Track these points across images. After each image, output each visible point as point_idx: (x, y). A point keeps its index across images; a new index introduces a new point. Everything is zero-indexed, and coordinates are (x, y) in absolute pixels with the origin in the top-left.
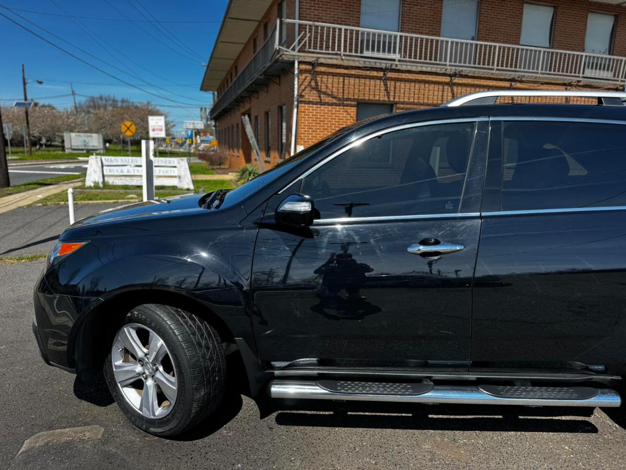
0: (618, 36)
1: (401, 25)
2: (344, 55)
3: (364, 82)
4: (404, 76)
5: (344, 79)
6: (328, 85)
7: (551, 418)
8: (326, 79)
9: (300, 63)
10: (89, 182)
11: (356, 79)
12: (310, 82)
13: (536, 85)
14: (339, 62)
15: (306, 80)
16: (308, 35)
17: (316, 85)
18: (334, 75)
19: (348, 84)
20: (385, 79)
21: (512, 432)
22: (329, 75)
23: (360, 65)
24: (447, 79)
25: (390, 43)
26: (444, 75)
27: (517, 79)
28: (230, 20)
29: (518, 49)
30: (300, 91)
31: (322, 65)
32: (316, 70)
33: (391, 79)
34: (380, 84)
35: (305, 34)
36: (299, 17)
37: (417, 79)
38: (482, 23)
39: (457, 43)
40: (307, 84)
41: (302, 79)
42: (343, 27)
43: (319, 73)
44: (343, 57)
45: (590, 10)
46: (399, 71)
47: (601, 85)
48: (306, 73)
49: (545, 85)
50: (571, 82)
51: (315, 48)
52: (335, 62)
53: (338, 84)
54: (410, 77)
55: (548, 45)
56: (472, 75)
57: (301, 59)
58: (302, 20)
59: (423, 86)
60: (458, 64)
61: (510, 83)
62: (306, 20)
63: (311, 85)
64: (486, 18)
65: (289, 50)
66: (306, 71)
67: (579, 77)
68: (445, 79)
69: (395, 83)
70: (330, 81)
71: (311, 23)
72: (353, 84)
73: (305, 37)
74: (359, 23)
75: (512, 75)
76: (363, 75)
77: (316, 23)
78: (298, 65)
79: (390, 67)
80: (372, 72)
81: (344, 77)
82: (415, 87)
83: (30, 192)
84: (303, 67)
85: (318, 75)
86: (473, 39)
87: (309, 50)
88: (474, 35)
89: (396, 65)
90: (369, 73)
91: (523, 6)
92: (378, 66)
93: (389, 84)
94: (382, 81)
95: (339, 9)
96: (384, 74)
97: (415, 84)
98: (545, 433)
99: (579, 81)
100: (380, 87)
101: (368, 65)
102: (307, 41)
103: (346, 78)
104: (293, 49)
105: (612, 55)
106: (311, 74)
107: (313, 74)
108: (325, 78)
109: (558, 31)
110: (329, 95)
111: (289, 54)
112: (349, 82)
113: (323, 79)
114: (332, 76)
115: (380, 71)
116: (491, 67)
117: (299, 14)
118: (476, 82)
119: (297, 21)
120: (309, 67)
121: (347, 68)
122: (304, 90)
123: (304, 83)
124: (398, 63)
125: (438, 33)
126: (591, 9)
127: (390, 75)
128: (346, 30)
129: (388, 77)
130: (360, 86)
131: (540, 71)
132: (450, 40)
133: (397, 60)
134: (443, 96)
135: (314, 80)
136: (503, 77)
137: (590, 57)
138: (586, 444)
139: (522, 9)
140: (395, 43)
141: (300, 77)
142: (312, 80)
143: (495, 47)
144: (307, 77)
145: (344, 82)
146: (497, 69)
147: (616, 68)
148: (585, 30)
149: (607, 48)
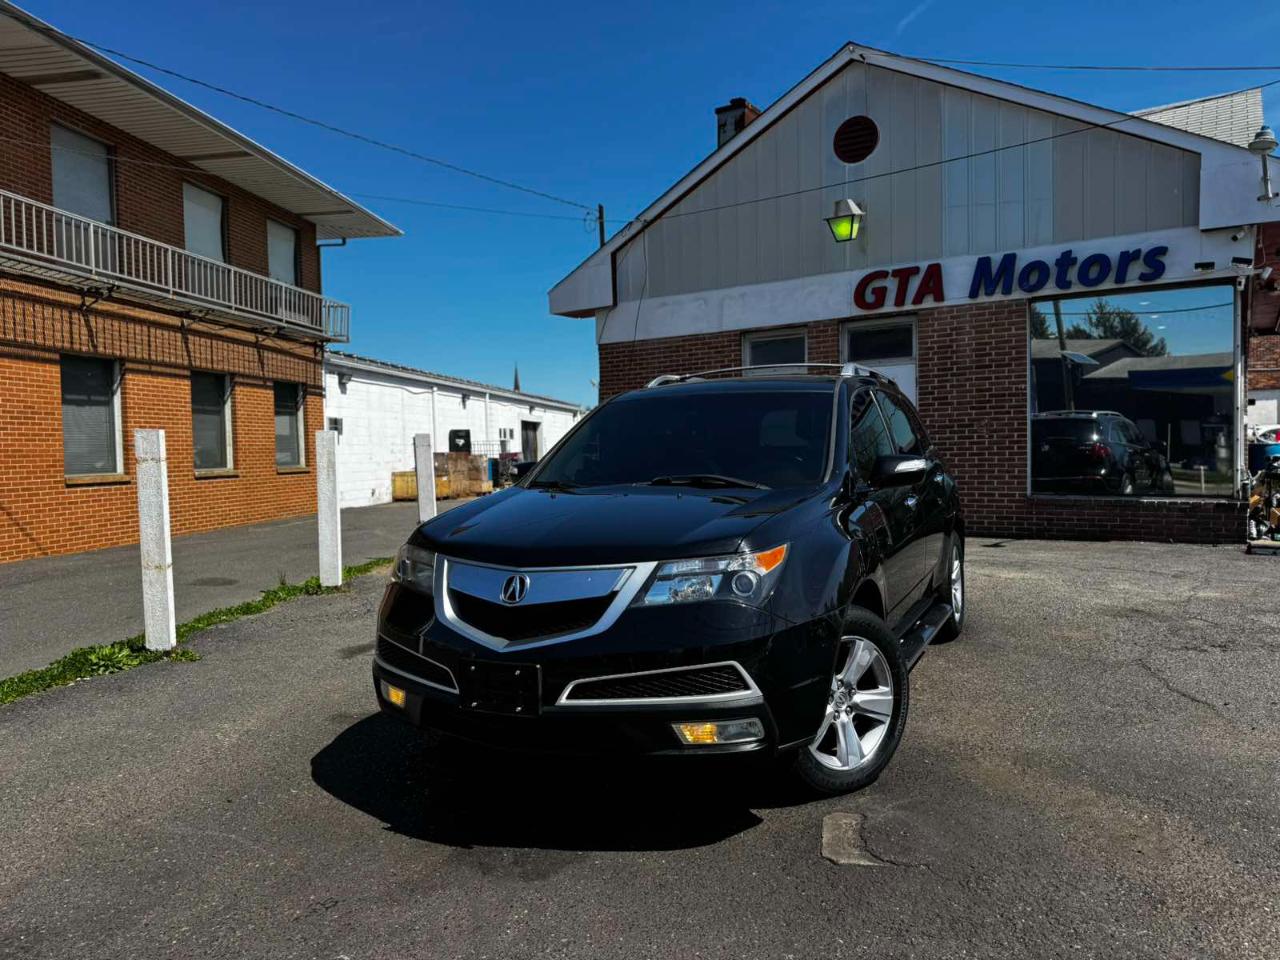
0: (304, 263)
24: (76, 300)
26: (69, 289)
45: (268, 215)
59: (31, 309)
61: (180, 319)
64: (128, 192)
82: (15, 308)
86: (108, 223)
91: (181, 185)
97: (14, 302)
105: (301, 287)
109: (233, 239)
116: (163, 286)
131: (233, 304)
132: (92, 223)
134: (71, 333)
146: (174, 293)
147: (313, 310)
148: (266, 245)
149: (293, 278)
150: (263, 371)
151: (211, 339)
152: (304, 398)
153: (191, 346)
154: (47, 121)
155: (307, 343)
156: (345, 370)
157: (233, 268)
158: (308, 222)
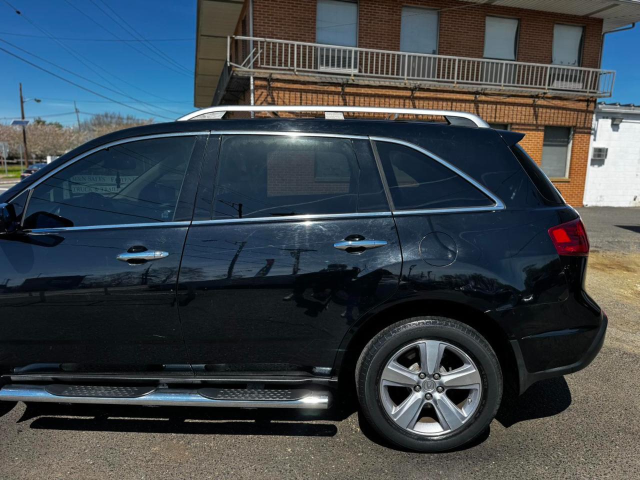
0: (586, 47)
1: (359, 40)
2: (298, 71)
3: (322, 97)
4: (363, 91)
5: (301, 95)
6: (285, 101)
8: (283, 95)
9: (255, 78)
11: (314, 95)
12: (266, 98)
13: (502, 97)
14: (295, 78)
15: (263, 96)
16: (260, 51)
17: (272, 101)
18: (290, 90)
19: (306, 99)
20: (343, 94)
22: (286, 91)
23: (316, 81)
24: (408, 93)
25: (344, 58)
26: (405, 89)
27: (480, 91)
28: (203, 37)
29: (479, 62)
31: (278, 80)
32: (271, 85)
33: (350, 94)
34: (339, 99)
35: (257, 50)
36: (253, 33)
37: (377, 94)
38: (443, 36)
39: (414, 57)
40: (263, 99)
41: (257, 95)
42: (296, 43)
43: (275, 89)
44: (297, 73)
45: (557, 22)
46: (357, 86)
47: (570, 97)
48: (261, 89)
49: (511, 98)
50: (538, 94)
51: (268, 63)
52: (290, 78)
53: (296, 100)
54: (370, 92)
55: (513, 58)
56: (434, 88)
57: (257, 75)
58: (256, 36)
59: (384, 101)
60: (416, 78)
61: (474, 96)
62: (260, 37)
63: (267, 101)
64: (446, 32)
65: (241, 67)
66: (262, 87)
67: (544, 89)
68: (405, 93)
69: (354, 98)
70: (287, 96)
71: (262, 39)
72: (311, 99)
73: (257, 53)
74: (315, 39)
75: (475, 88)
76: (320, 91)
77: (269, 40)
78: (254, 81)
79: (346, 82)
80: (330, 87)
81: (301, 92)
82: (375, 101)
84: (259, 83)
85: (275, 90)
86: (434, 53)
87: (262, 66)
88: (435, 49)
89: (353, 80)
90: (327, 88)
91: (485, 19)
92: (335, 81)
93: (347, 99)
94: (340, 96)
95: (293, 26)
96: (342, 89)
97: (375, 99)
99: (545, 93)
100: (339, 102)
101: (323, 80)
102: (259, 58)
103: (303, 93)
104: (246, 65)
105: (582, 67)
106: (266, 89)
107: (269, 89)
108: (281, 94)
109: (522, 43)
111: (241, 70)
112: (307, 98)
113: (279, 95)
114: (288, 91)
115: (339, 86)
116: (450, 80)
117: (254, 30)
118: (440, 95)
119: (251, 38)
120: (264, 83)
121: (304, 83)
123: (260, 99)
124: (353, 78)
125: (397, 48)
126: (557, 20)
127: (347, 90)
128: (299, 46)
129: (347, 92)
130: (317, 101)
131: (502, 83)
132: (407, 54)
133: (352, 75)
135: (270, 95)
136: (467, 90)
137: (555, 69)
139: (484, 22)
140: (350, 58)
141: (256, 93)
142: (268, 95)
143: (454, 60)
144: (262, 92)
145: (301, 97)
146: (458, 83)
147: (584, 79)
148: (551, 41)
149: (577, 59)
150: (536, 120)
151: (496, 105)
152: (573, 135)
153: (480, 110)
154: (400, 7)
155: (580, 101)
156: (619, 115)
157: (505, 62)
158: (595, 19)
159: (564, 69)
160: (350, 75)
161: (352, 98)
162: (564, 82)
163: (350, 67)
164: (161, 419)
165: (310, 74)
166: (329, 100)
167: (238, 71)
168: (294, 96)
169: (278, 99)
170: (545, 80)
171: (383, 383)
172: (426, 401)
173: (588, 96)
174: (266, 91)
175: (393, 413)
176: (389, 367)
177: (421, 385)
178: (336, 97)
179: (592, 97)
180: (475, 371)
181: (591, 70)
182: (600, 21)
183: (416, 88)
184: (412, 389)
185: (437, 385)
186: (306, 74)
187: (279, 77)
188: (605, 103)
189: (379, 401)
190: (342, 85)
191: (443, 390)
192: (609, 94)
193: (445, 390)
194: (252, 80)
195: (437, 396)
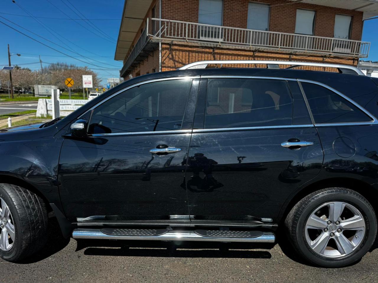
0: (353, 28)
1: (223, 22)
2: (188, 39)
3: (201, 55)
4: (225, 52)
5: (189, 53)
6: (180, 57)
7: (248, 250)
8: (178, 54)
9: (162, 44)
10: (38, 115)
11: (196, 54)
12: (169, 55)
13: (305, 57)
14: (186, 43)
15: (166, 54)
16: (166, 27)
17: (172, 57)
18: (183, 51)
19: (192, 56)
20: (213, 54)
21: (221, 258)
22: (180, 51)
23: (199, 46)
24: (251, 54)
25: (215, 32)
26: (250, 51)
27: (293, 53)
28: (126, 18)
29: (293, 36)
30: (163, 61)
31: (176, 45)
32: (172, 48)
33: (218, 54)
34: (211, 57)
35: (164, 27)
36: (162, 17)
37: (233, 54)
38: (272, 20)
39: (256, 32)
40: (167, 56)
41: (164, 53)
42: (187, 23)
43: (174, 50)
44: (187, 41)
45: (337, 13)
46: (222, 49)
47: (344, 57)
48: (166, 50)
49: (310, 57)
50: (326, 55)
51: (170, 35)
52: (183, 43)
53: (186, 56)
54: (229, 52)
55: (312, 34)
56: (266, 51)
57: (163, 42)
58: (163, 19)
59: (237, 58)
60: (257, 44)
61: (289, 56)
62: (165, 19)
63: (169, 57)
64: (274, 18)
65: (155, 36)
66: (166, 49)
67: (330, 52)
69: (220, 56)
70: (181, 54)
71: (168, 20)
72: (194, 56)
73: (164, 29)
74: (198, 20)
75: (290, 51)
76: (200, 51)
77: (171, 21)
78: (161, 45)
79: (216, 47)
80: (206, 49)
81: (189, 52)
82: (232, 58)
83: (4, 120)
84: (164, 46)
85: (174, 51)
86: (266, 30)
87: (167, 36)
88: (267, 28)
89: (220, 45)
90: (204, 50)
91: (296, 11)
92: (209, 46)
93: (216, 56)
94: (212, 55)
95: (185, 12)
96: (213, 51)
98: (239, 259)
99: (330, 55)
100: (211, 58)
101: (203, 45)
102: (166, 31)
103: (190, 53)
104: (158, 36)
105: (351, 39)
106: (169, 50)
107: (170, 50)
108: (177, 53)
109: (317, 25)
110: (180, 63)
111: (155, 38)
112: (192, 55)
113: (176, 54)
114: (182, 51)
115: (211, 49)
116: (276, 46)
117: (162, 15)
118: (269, 55)
119: (160, 19)
120: (168, 46)
121: (191, 47)
122: (165, 60)
123: (165, 56)
124: (220, 44)
125: (245, 27)
126: (337, 12)
127: (216, 51)
128: (189, 25)
129: (216, 52)
130: (199, 57)
131: (306, 49)
132: (252, 30)
133: (220, 42)
135: (171, 54)
136: (285, 52)
137: (336, 40)
138: (260, 265)
139: (296, 12)
140: (219, 32)
141: (162, 52)
142: (169, 54)
143: (279, 34)
144: (166, 52)
145: (189, 55)
146: (280, 48)
147: (352, 47)
148: (334, 24)
149: (348, 35)
154: (247, 3)
155: (349, 59)
156: (371, 68)
157: (308, 36)
158: (359, 12)
159: (341, 41)
160: (218, 42)
161: (218, 56)
162: (341, 48)
163: (218, 37)
164: (162, 248)
165: (195, 41)
166: (206, 57)
167: (153, 39)
168: (185, 54)
169: (175, 56)
170: (330, 47)
171: (307, 227)
172: (331, 237)
173: (355, 56)
174: (168, 51)
175: (312, 244)
176: (311, 218)
177: (328, 228)
178: (210, 55)
179: (357, 57)
180: (362, 219)
181: (357, 41)
182: (362, 13)
183: (256, 51)
184: (323, 230)
185: (338, 228)
186: (193, 41)
187: (176, 43)
188: (363, 61)
189: (304, 238)
190: (213, 48)
191: (341, 231)
192: (366, 56)
193: (342, 231)
194: (160, 45)
195: (337, 234)
